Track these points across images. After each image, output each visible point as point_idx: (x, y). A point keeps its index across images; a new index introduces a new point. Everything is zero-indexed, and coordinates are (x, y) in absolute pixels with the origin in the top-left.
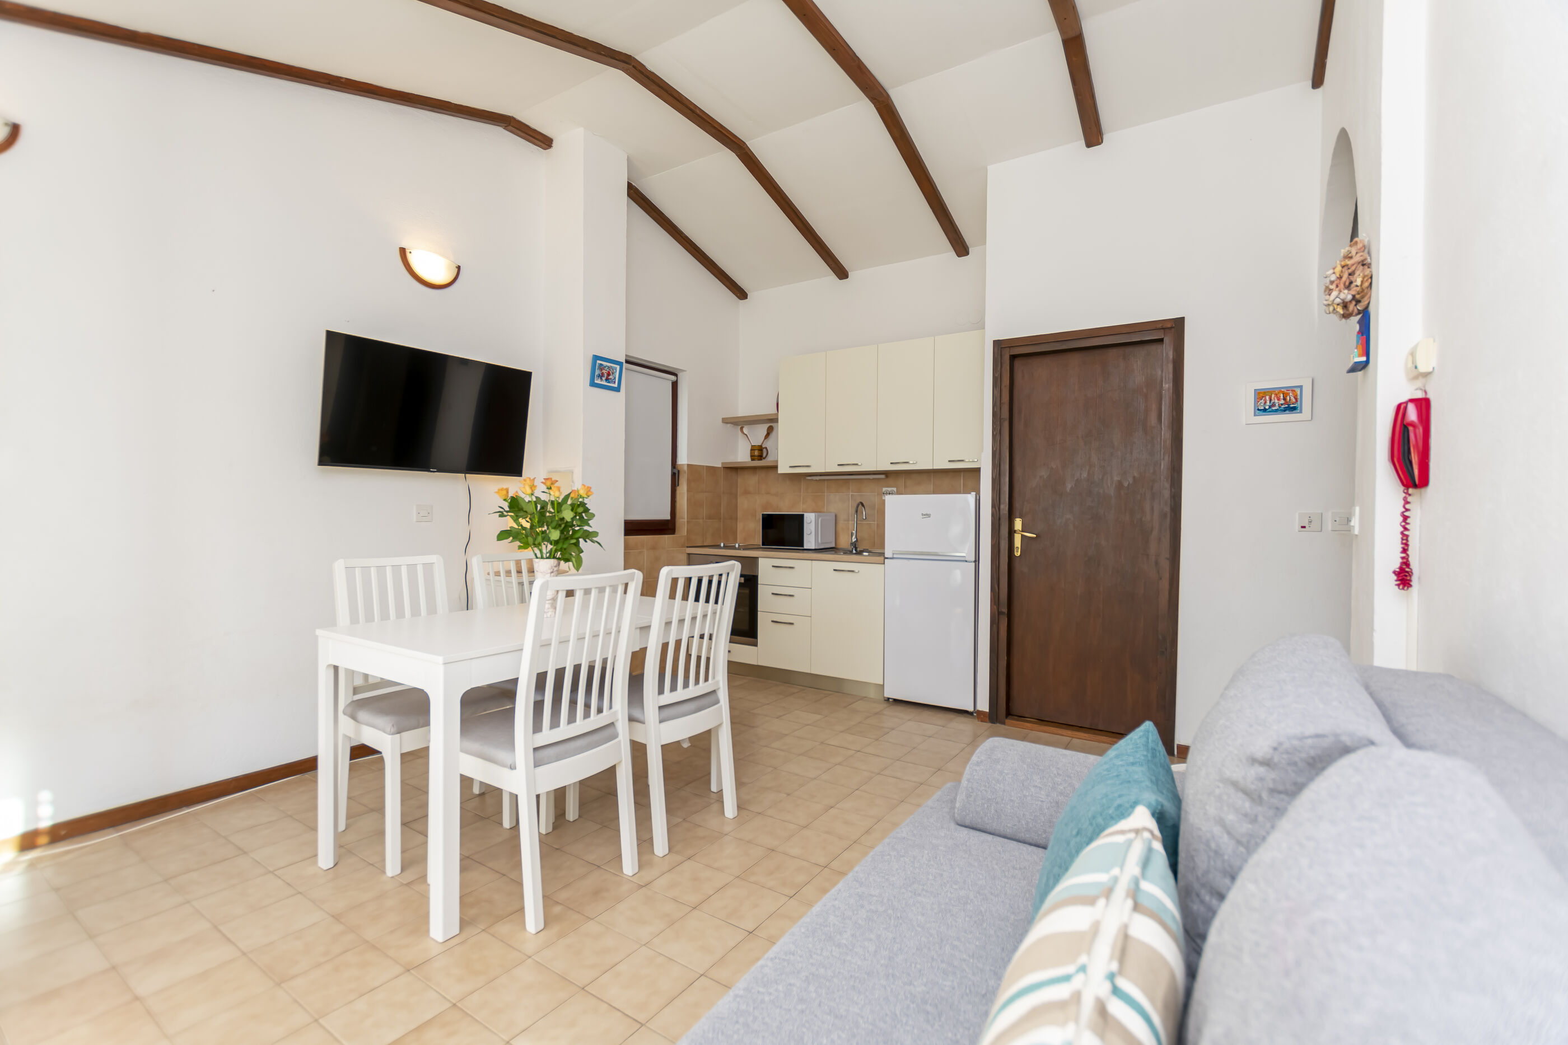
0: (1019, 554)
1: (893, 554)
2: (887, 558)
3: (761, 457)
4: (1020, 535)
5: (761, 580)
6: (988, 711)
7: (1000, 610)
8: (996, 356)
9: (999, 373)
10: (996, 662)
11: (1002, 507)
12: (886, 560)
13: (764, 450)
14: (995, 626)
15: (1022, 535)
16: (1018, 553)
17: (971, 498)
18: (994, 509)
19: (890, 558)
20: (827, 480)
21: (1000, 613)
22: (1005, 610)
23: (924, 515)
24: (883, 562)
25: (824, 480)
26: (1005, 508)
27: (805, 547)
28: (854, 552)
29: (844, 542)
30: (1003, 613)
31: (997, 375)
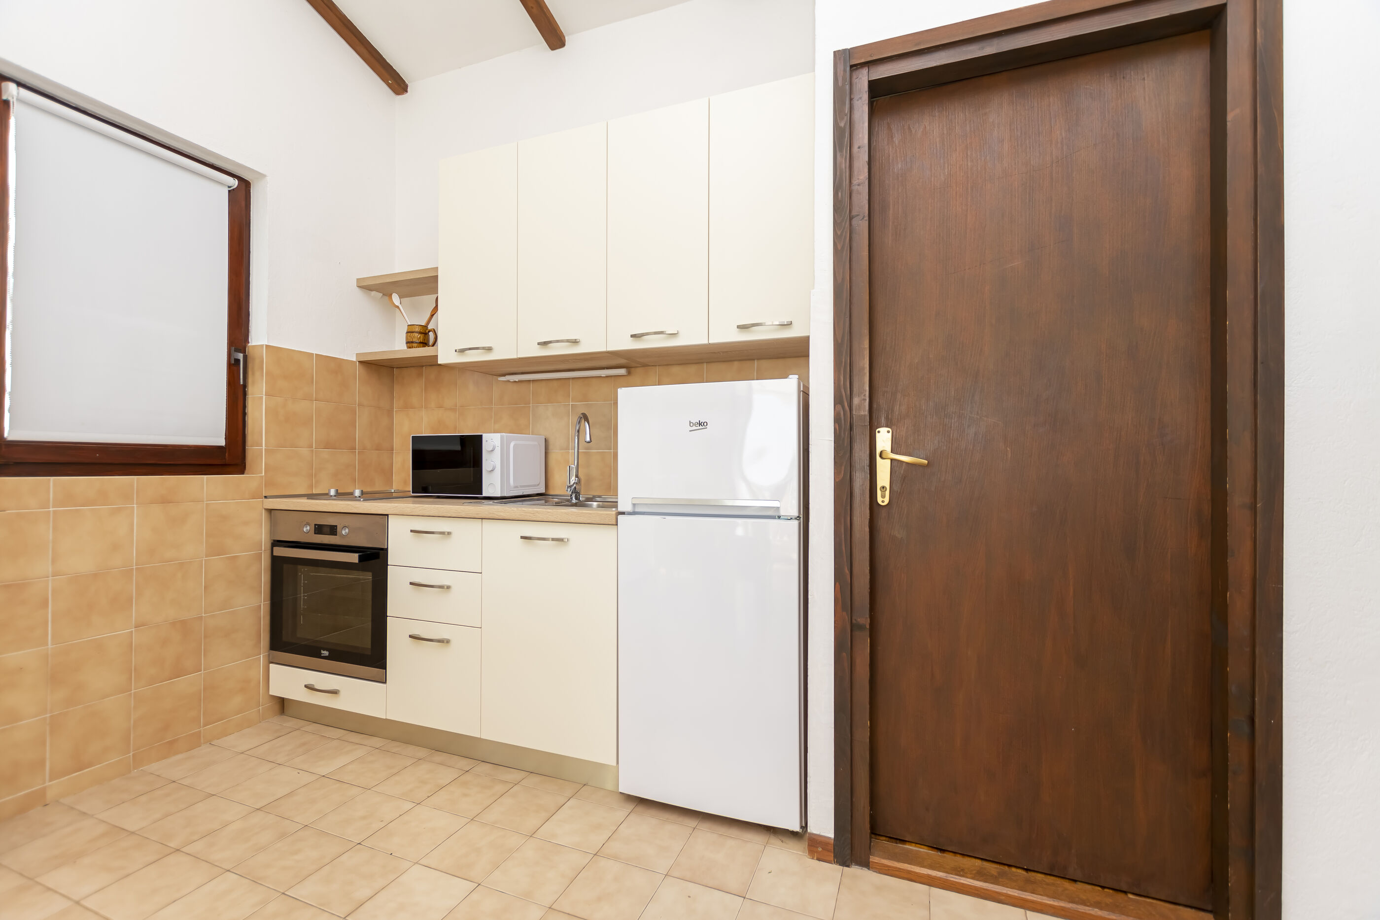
0: (887, 500)
1: (634, 505)
2: (623, 513)
3: (424, 344)
4: (889, 461)
5: (392, 558)
6: (831, 835)
7: (854, 621)
8: (840, 84)
9: (846, 118)
10: (848, 729)
11: (856, 401)
12: (620, 517)
13: (431, 334)
14: (845, 655)
15: (892, 460)
16: (883, 499)
17: (791, 383)
18: (839, 407)
19: (630, 514)
20: (533, 381)
21: (854, 627)
22: (864, 620)
23: (694, 425)
24: (614, 523)
25: (529, 381)
26: (861, 402)
27: (485, 494)
28: (574, 501)
29: (562, 483)
30: (861, 627)
31: (842, 124)
